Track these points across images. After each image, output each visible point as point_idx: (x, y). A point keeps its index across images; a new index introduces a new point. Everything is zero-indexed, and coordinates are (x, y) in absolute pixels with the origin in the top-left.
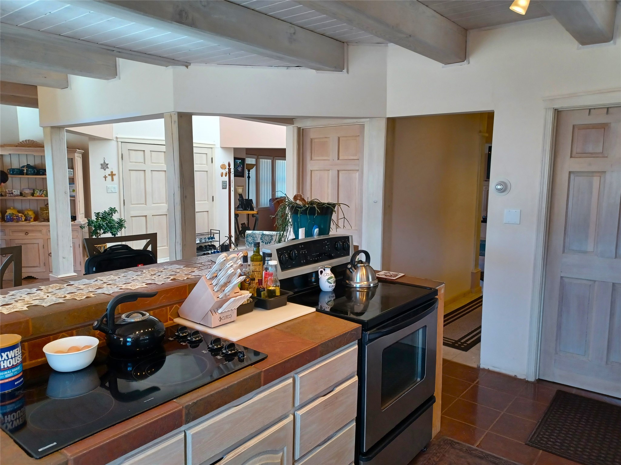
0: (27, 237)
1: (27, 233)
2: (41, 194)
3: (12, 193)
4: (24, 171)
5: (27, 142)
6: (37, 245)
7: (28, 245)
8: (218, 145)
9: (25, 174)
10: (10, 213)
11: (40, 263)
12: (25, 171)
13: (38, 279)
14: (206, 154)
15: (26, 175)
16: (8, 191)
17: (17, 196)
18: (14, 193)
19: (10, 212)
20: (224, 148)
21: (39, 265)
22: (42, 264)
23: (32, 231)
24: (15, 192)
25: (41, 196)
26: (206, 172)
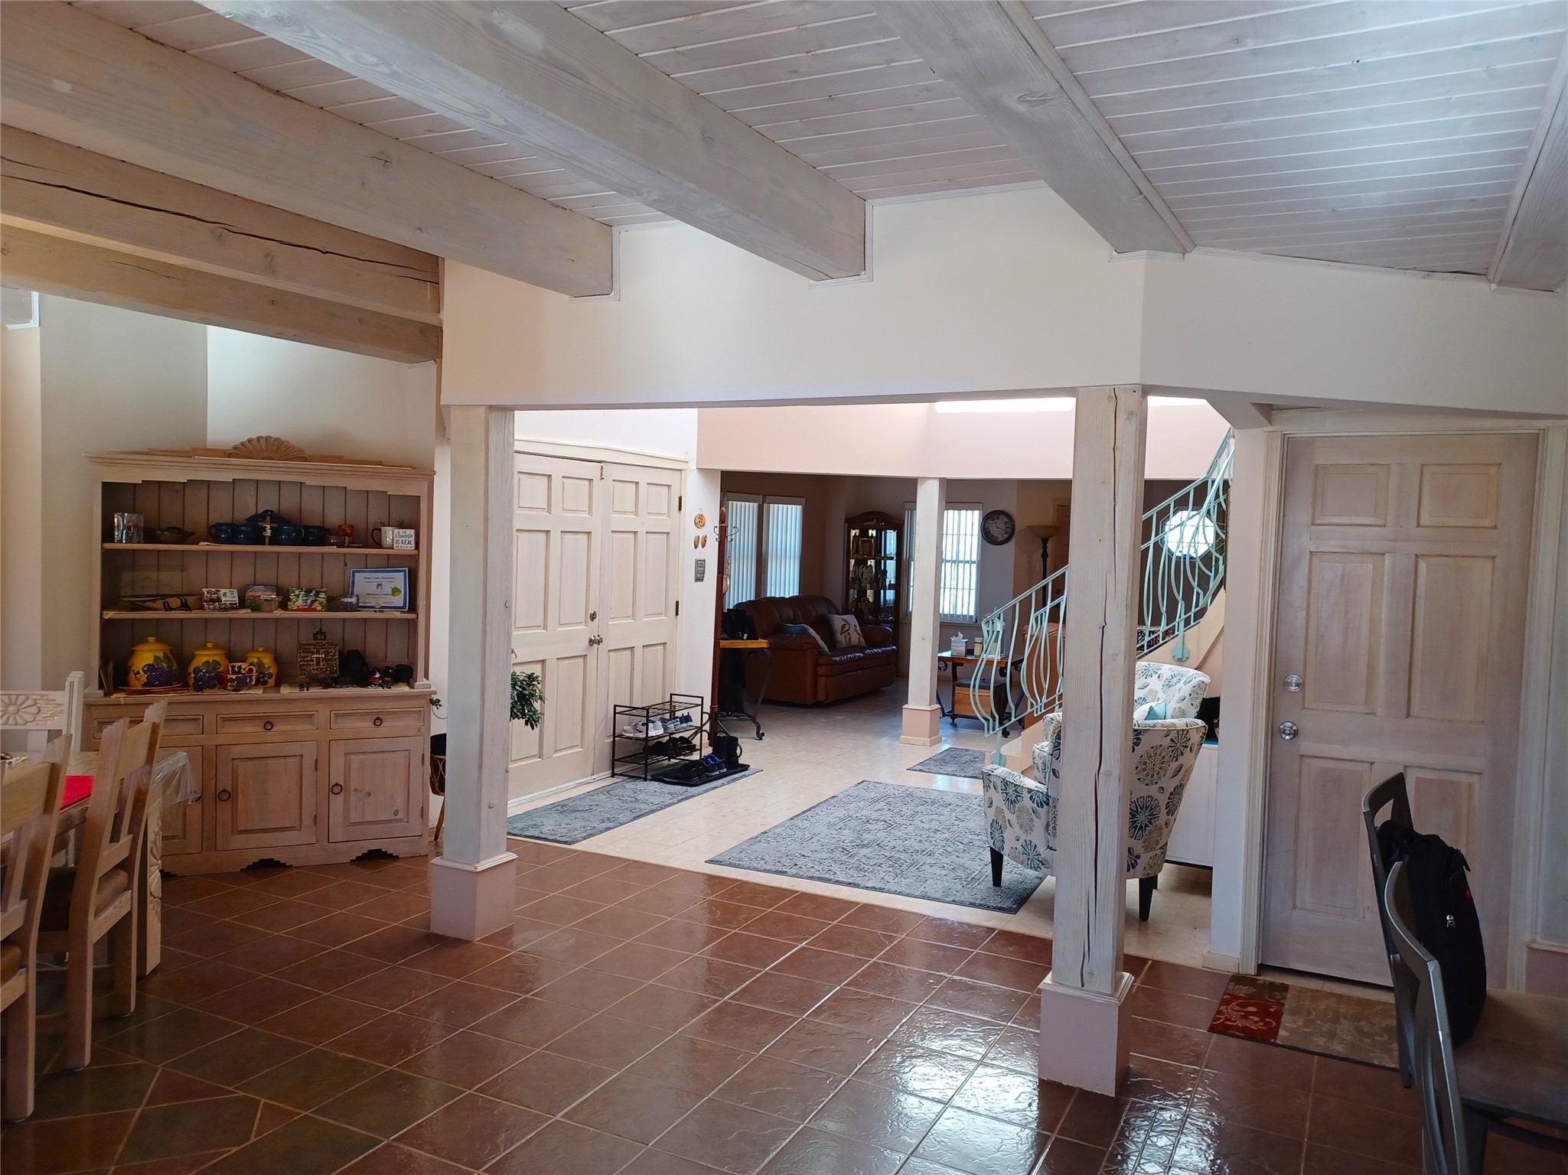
0: (270, 736)
1: (268, 722)
2: (309, 601)
3: (219, 600)
4: (266, 531)
5: (263, 442)
6: (296, 760)
7: (270, 761)
8: (693, 466)
9: (267, 541)
10: (207, 662)
11: (301, 819)
12: (268, 533)
13: (291, 866)
14: (669, 486)
15: (269, 545)
16: (208, 592)
17: (232, 607)
18: (223, 599)
19: (205, 659)
20: (704, 471)
21: (297, 825)
22: (307, 820)
23: (286, 718)
24: (225, 595)
25: (310, 609)
26: (665, 536)
